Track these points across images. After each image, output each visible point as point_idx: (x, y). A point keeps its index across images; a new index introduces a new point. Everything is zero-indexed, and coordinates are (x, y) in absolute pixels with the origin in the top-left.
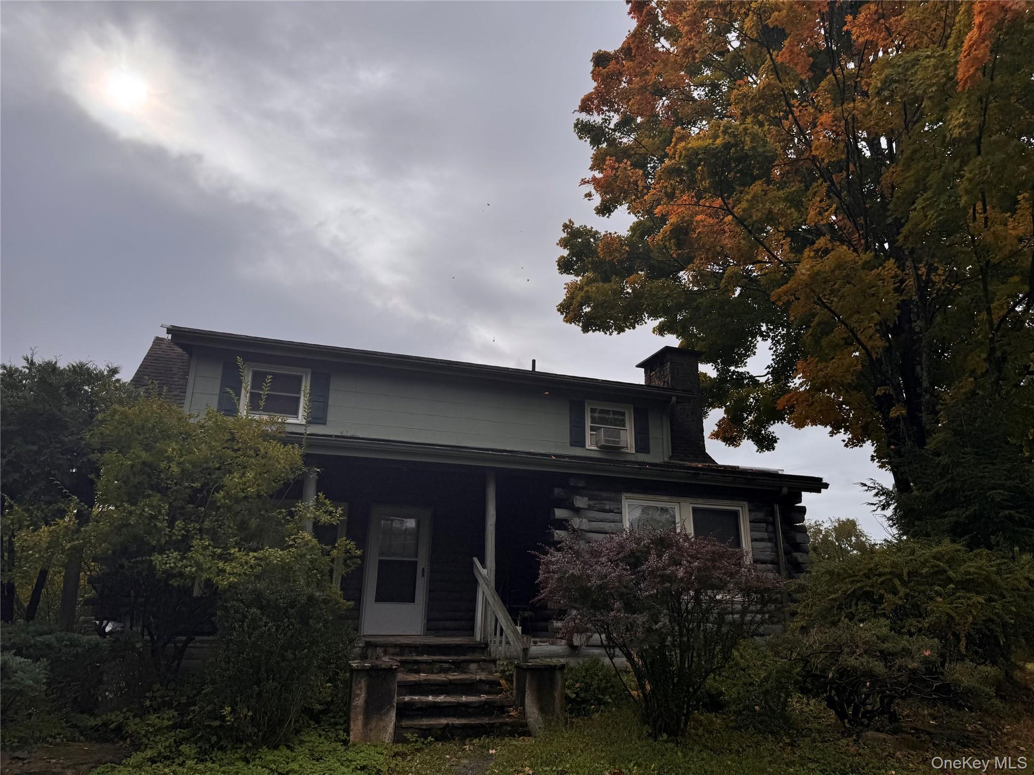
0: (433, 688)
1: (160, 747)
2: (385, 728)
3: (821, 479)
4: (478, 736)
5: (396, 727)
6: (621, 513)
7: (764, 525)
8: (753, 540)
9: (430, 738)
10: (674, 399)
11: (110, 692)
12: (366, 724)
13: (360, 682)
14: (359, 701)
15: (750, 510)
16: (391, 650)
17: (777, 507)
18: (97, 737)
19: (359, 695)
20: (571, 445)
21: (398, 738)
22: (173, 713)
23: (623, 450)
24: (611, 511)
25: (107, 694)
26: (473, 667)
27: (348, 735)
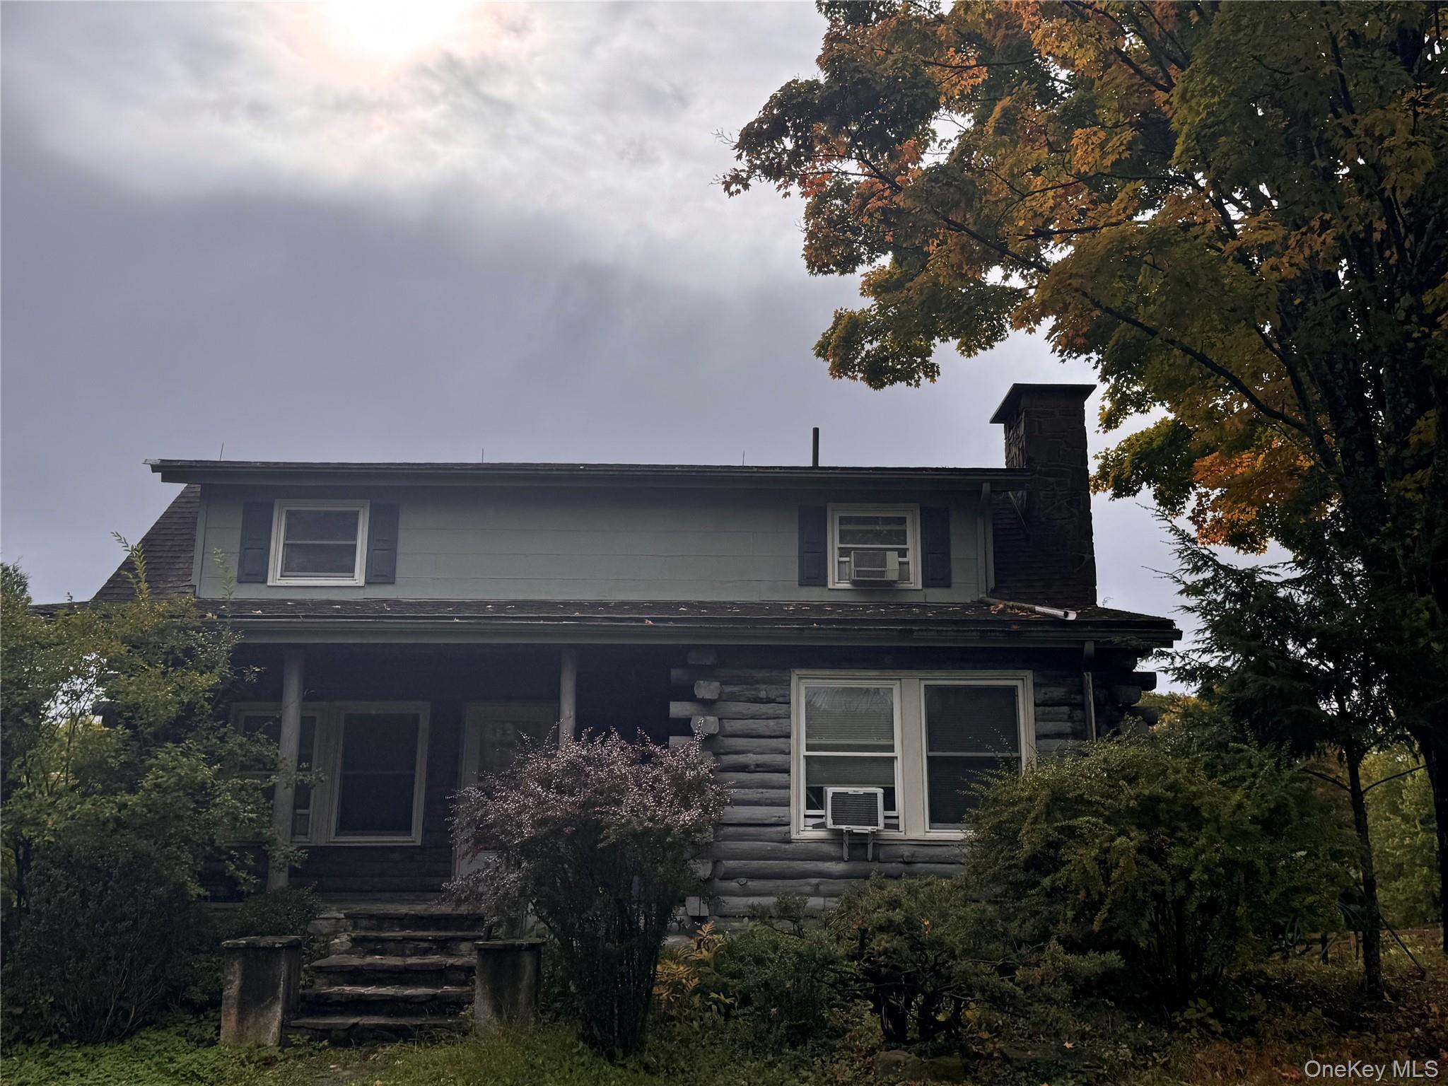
0: (380, 976)
2: (267, 1027)
3: (1171, 623)
5: (284, 1026)
6: (789, 703)
7: (1066, 709)
8: (1039, 737)
9: (325, 1043)
10: (986, 487)
12: (241, 1020)
13: (233, 965)
14: (232, 991)
15: (1036, 685)
16: (364, 923)
17: (1088, 677)
19: (231, 982)
20: (799, 584)
21: (284, 1042)
24: (769, 701)
26: (465, 947)
27: (218, 1034)
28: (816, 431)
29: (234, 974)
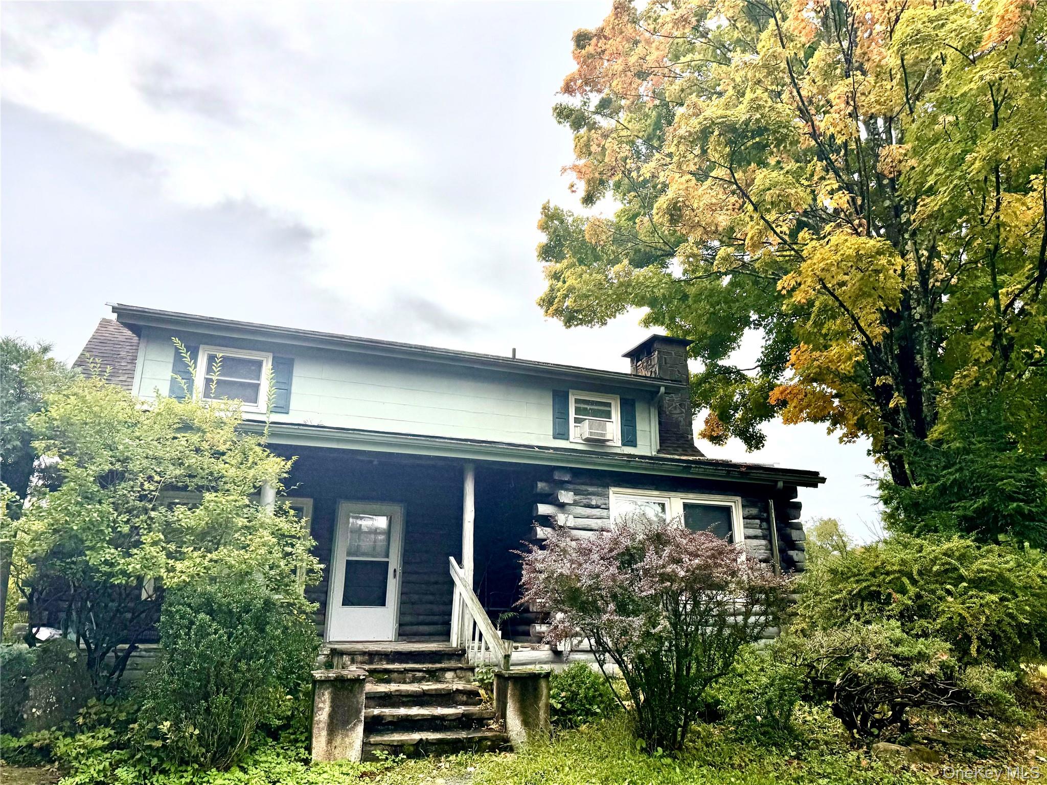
0: (405, 699)
1: (92, 772)
2: (351, 745)
3: (817, 473)
4: (455, 751)
5: (364, 744)
6: (608, 509)
7: (758, 521)
8: (747, 537)
9: (401, 755)
10: (662, 389)
11: (38, 708)
12: (330, 742)
13: (323, 695)
14: (323, 714)
15: (743, 506)
16: (359, 658)
17: (771, 502)
18: (21, 759)
19: (321, 709)
20: (554, 438)
21: (367, 756)
22: (109, 731)
23: (608, 443)
24: (598, 507)
25: (34, 710)
26: (449, 675)
27: (310, 754)
28: (514, 350)
29: (324, 702)
